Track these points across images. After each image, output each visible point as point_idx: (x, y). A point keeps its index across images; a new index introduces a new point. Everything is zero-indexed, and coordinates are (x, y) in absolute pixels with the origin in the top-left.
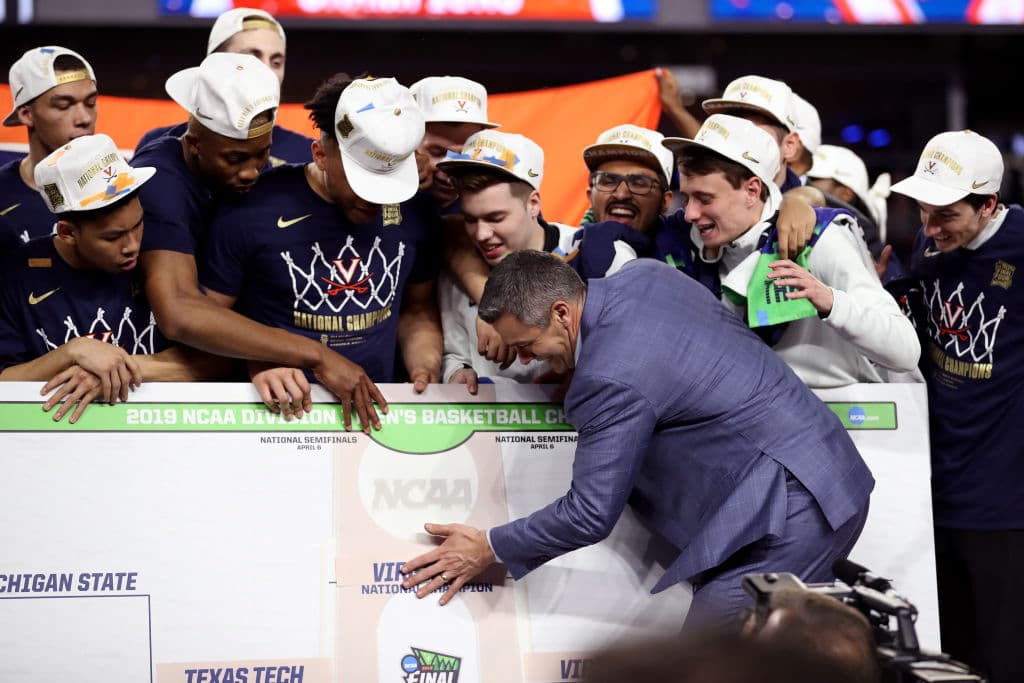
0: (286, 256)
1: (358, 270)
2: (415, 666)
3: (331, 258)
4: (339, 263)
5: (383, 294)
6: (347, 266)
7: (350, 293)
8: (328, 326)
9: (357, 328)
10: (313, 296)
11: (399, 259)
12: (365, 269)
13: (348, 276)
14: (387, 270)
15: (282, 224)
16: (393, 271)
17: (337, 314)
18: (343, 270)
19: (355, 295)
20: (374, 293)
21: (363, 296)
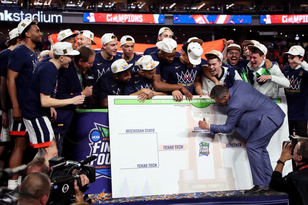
0: (177, 73)
1: (189, 75)
2: (202, 145)
3: (185, 73)
4: (186, 74)
5: (193, 80)
6: (187, 75)
7: (188, 80)
8: (184, 85)
9: (188, 86)
10: (181, 80)
11: (196, 73)
12: (190, 75)
13: (187, 77)
14: (194, 75)
15: (176, 68)
16: (195, 75)
17: (185, 83)
18: (186, 76)
19: (189, 80)
20: (192, 80)
21: (190, 80)
